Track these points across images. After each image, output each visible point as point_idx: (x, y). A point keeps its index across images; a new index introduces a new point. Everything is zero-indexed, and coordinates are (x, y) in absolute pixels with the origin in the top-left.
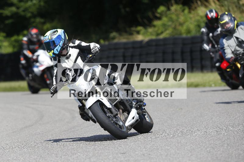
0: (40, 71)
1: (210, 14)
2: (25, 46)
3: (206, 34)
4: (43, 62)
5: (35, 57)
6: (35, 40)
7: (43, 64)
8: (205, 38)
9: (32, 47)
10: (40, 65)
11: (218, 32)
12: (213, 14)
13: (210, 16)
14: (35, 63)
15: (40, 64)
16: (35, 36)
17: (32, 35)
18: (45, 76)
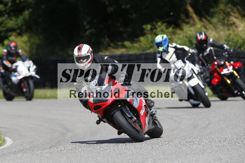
0: (18, 79)
1: (200, 36)
2: (5, 57)
3: (197, 55)
4: (22, 72)
5: (14, 67)
6: (14, 52)
7: (21, 73)
8: (197, 58)
9: (10, 58)
10: (19, 75)
11: (207, 52)
12: (203, 37)
13: (199, 38)
14: (13, 73)
15: (19, 73)
16: (13, 48)
17: (11, 48)
18: (22, 85)
